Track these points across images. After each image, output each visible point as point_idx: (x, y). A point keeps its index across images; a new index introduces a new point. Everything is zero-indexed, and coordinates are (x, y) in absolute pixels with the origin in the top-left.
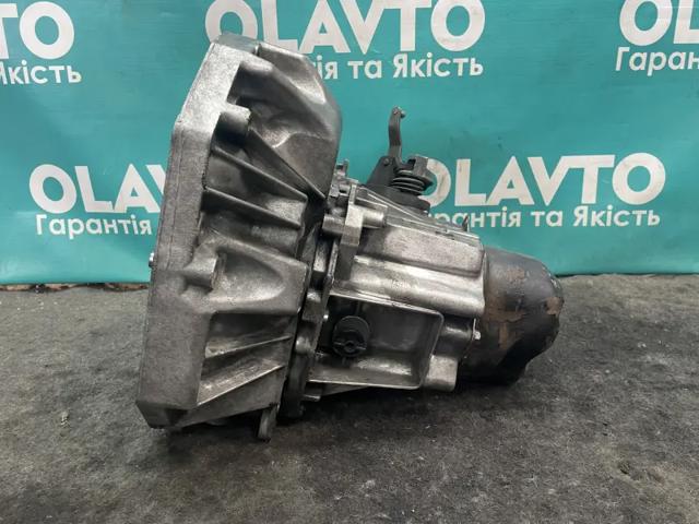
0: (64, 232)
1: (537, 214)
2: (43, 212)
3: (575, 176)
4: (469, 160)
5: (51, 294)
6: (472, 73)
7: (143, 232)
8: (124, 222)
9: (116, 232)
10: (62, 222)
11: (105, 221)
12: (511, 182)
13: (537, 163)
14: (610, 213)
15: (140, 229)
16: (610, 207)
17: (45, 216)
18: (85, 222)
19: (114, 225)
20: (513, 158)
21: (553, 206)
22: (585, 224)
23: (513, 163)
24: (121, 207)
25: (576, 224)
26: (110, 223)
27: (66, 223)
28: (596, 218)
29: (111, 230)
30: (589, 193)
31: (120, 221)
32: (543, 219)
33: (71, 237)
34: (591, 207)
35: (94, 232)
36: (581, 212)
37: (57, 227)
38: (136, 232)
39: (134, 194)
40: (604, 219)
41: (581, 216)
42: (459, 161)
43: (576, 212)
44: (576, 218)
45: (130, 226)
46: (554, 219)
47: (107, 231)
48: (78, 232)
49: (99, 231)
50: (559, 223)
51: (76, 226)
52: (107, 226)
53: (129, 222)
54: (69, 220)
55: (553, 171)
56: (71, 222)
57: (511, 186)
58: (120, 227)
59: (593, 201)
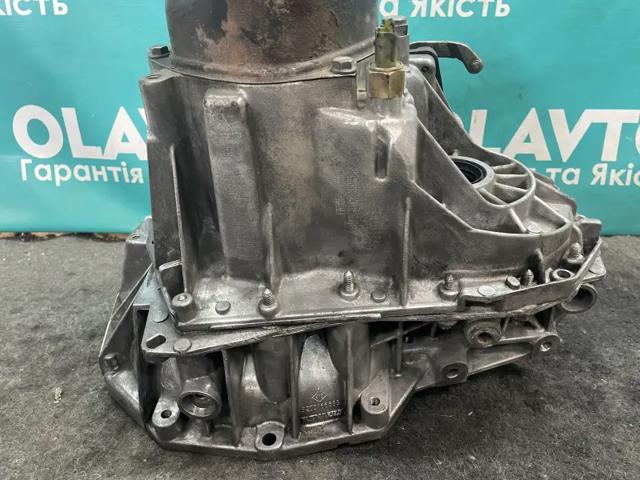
0: (50, 179)
1: (553, 172)
2: (29, 156)
3: (597, 131)
4: (485, 111)
5: (37, 243)
6: (498, 14)
7: (134, 181)
8: (115, 170)
9: (106, 179)
10: (48, 168)
11: (94, 168)
12: (528, 136)
13: (558, 116)
14: (630, 172)
15: (131, 177)
16: (631, 166)
17: (29, 161)
18: (72, 169)
19: (103, 172)
20: (533, 110)
21: (571, 163)
22: (603, 183)
23: (533, 114)
24: (111, 154)
25: (593, 183)
26: (99, 170)
27: (53, 169)
28: (615, 177)
29: (100, 177)
30: (610, 150)
31: (109, 168)
32: (559, 176)
33: (58, 184)
34: (611, 165)
35: (82, 179)
36: (600, 170)
37: (43, 172)
38: (127, 180)
39: (125, 139)
40: (623, 178)
41: (599, 174)
42: (474, 111)
43: (595, 170)
44: (594, 176)
45: (120, 174)
46: (571, 176)
47: (96, 179)
48: (65, 179)
49: (88, 178)
50: (576, 181)
51: (63, 173)
52: (96, 174)
53: (120, 169)
54: (56, 166)
55: (574, 125)
56: (57, 168)
57: (528, 140)
58: (110, 174)
59: (614, 158)
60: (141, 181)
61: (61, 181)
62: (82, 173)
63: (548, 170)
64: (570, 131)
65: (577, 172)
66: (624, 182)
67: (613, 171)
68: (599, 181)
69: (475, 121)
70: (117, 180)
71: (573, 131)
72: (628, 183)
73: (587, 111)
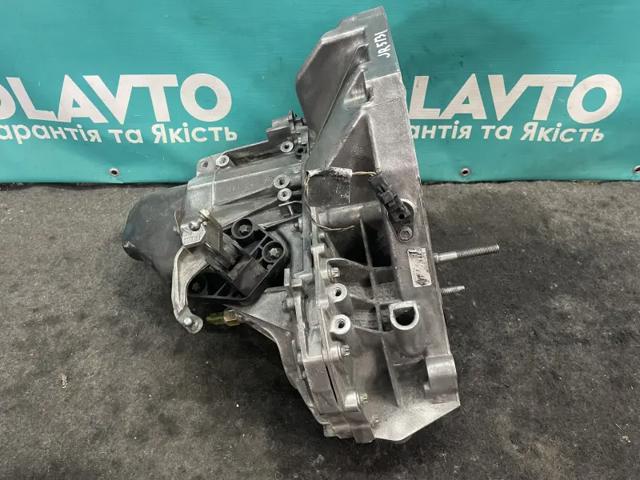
60: (100, 140)
61: (22, 140)
62: (40, 132)
63: (483, 127)
64: (507, 93)
65: (509, 129)
66: (551, 138)
67: (542, 129)
68: (528, 137)
69: (417, 86)
70: (76, 138)
71: (509, 94)
72: (554, 140)
73: (524, 76)
